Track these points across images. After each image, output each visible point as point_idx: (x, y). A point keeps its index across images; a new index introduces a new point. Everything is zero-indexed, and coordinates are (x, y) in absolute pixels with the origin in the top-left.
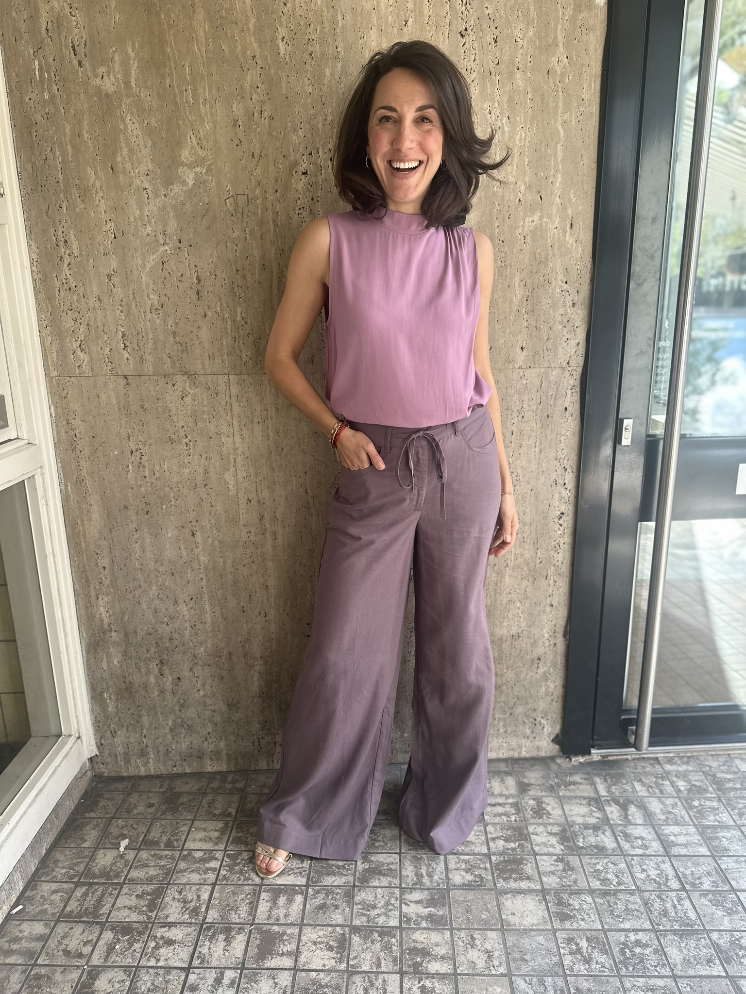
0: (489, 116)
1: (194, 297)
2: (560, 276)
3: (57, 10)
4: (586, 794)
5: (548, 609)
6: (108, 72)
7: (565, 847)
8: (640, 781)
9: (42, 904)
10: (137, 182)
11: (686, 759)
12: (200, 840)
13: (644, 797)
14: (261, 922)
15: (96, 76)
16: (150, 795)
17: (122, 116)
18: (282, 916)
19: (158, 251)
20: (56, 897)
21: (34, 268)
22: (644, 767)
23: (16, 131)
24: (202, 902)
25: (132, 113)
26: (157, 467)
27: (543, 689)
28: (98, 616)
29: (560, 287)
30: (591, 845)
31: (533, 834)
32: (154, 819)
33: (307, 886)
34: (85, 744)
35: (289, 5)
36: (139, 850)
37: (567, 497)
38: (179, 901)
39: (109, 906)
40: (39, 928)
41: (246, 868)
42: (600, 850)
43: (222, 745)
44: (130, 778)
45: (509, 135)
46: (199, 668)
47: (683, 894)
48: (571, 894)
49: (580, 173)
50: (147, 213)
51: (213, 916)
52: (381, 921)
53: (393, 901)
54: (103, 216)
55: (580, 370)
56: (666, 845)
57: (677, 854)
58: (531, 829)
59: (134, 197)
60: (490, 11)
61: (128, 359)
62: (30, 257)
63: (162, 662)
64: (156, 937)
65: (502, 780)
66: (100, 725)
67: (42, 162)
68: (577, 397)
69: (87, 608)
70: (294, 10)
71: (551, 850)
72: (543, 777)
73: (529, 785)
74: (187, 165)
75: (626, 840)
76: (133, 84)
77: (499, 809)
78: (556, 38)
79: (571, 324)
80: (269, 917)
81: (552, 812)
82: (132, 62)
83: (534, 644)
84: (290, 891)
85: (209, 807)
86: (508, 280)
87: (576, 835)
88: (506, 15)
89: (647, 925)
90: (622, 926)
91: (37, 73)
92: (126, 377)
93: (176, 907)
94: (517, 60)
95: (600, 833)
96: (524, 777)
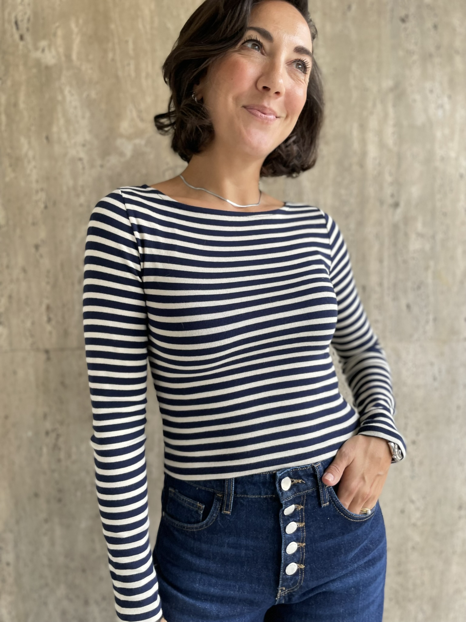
6: (50, 46)
15: (36, 49)
17: (60, 88)
25: (71, 86)
59: (69, 168)
61: (50, 333)
74: (125, 137)
82: (74, 36)
92: (47, 352)
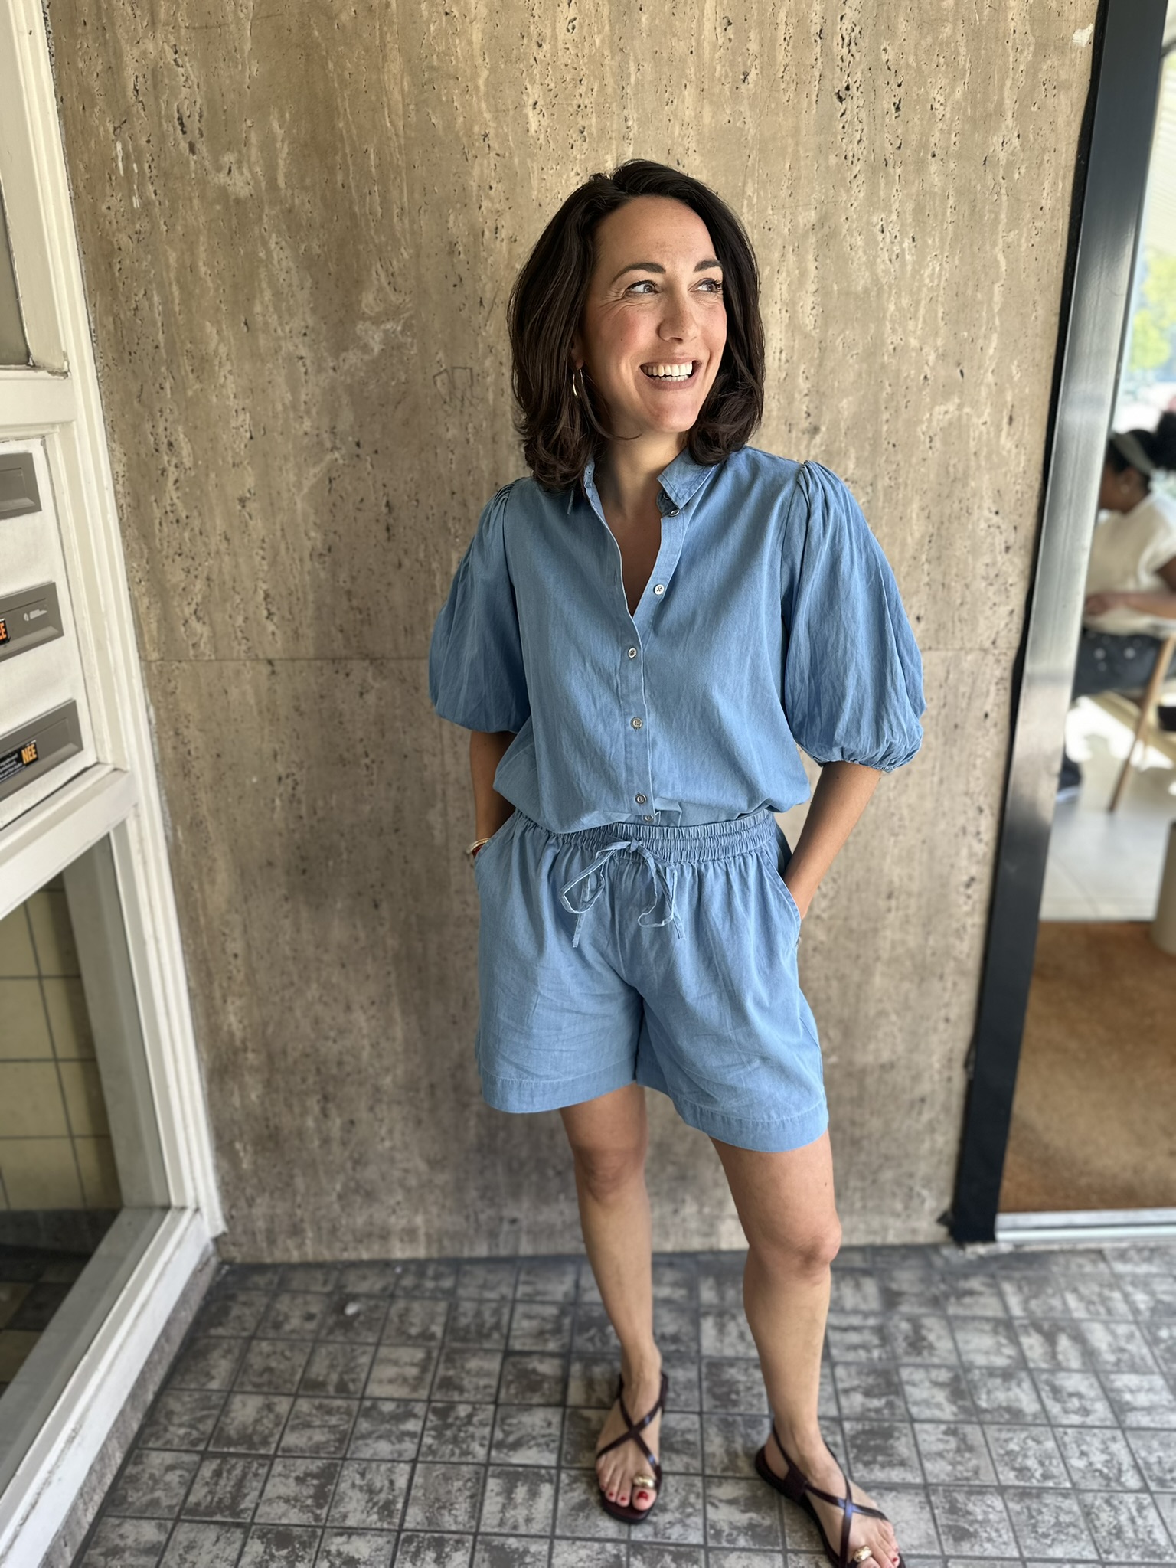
0: (880, 237)
1: (382, 535)
2: (988, 503)
3: (152, 57)
4: (989, 1313)
5: (942, 1026)
6: (239, 162)
7: (959, 1407)
8: (1075, 1290)
9: (153, 1490)
10: (288, 347)
11: (1146, 1253)
12: (391, 1381)
13: (1082, 1321)
14: (489, 1530)
15: (219, 169)
16: (309, 1298)
17: (262, 237)
18: (521, 1520)
19: (321, 460)
20: (173, 1477)
21: (119, 488)
22: (1080, 1266)
23: (86, 262)
24: (397, 1492)
25: (279, 233)
26: (320, 803)
27: (927, 1145)
28: (225, 1028)
29: (987, 520)
30: (1000, 1407)
31: (908, 1383)
32: (317, 1342)
33: (559, 1468)
34: (206, 1218)
35: (546, 47)
36: (296, 1396)
37: (981, 853)
38: (361, 1489)
39: (254, 1494)
40: (149, 1532)
41: (462, 1434)
42: (1014, 1417)
43: (419, 1220)
44: (274, 1267)
45: (913, 269)
46: (384, 1107)
47: (1146, 1499)
48: (970, 1493)
49: (1030, 332)
50: (303, 398)
51: (415, 1517)
52: (675, 1534)
53: (692, 1499)
54: (232, 402)
55: (1012, 654)
56: (1119, 1408)
57: (1135, 1425)
58: (905, 1374)
59: (283, 372)
60: (890, 56)
61: (273, 634)
62: (112, 469)
63: (326, 1098)
64: (329, 1553)
65: (858, 1286)
66: (230, 1188)
67: (130, 314)
68: (1005, 697)
69: (208, 1016)
70: (554, 54)
71: (937, 1414)
72: (922, 1280)
73: (899, 1294)
74: (370, 318)
75: (1056, 1399)
76: (281, 181)
77: (854, 1338)
78: (1001, 103)
79: (1001, 580)
80: (502, 1523)
81: (937, 1344)
82: (279, 145)
83: (916, 1078)
84: (532, 1476)
85: (402, 1321)
86: (900, 508)
87: (975, 1387)
88: (918, 63)
89: (1090, 1554)
90: (1051, 1553)
91: (120, 164)
92: (270, 662)
93: (358, 1501)
94: (932, 140)
95: (1013, 1384)
96: (892, 1279)
